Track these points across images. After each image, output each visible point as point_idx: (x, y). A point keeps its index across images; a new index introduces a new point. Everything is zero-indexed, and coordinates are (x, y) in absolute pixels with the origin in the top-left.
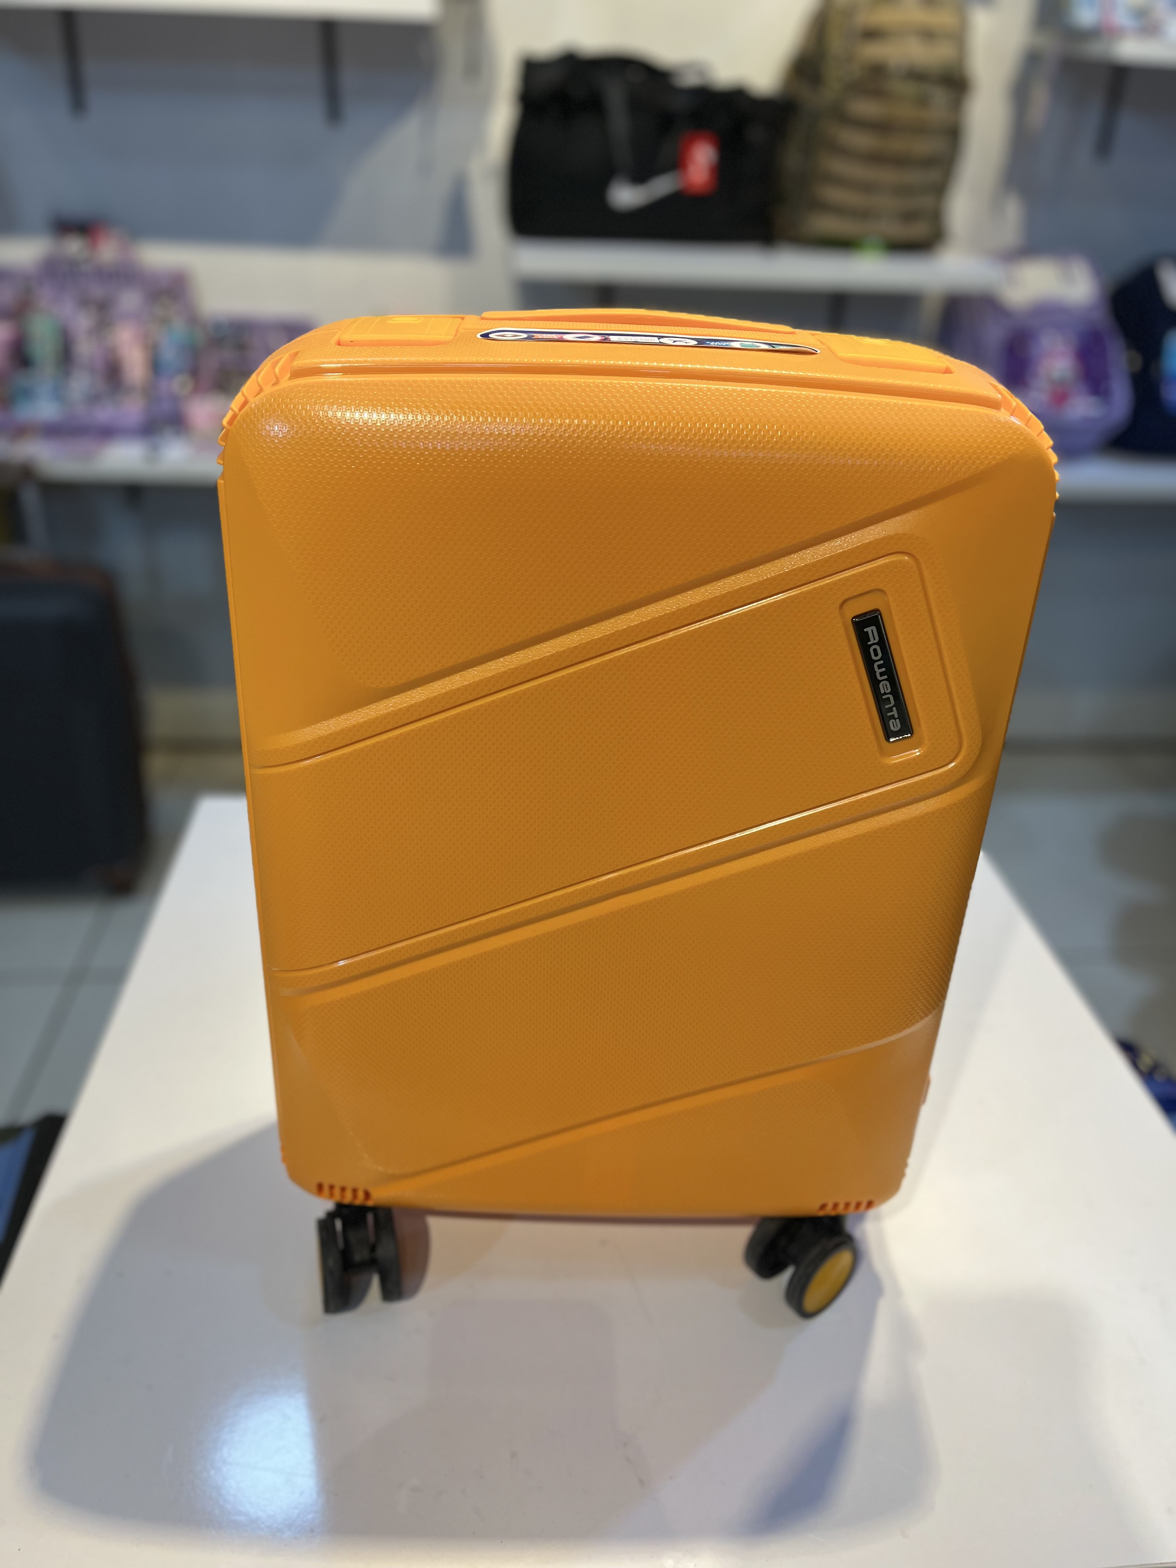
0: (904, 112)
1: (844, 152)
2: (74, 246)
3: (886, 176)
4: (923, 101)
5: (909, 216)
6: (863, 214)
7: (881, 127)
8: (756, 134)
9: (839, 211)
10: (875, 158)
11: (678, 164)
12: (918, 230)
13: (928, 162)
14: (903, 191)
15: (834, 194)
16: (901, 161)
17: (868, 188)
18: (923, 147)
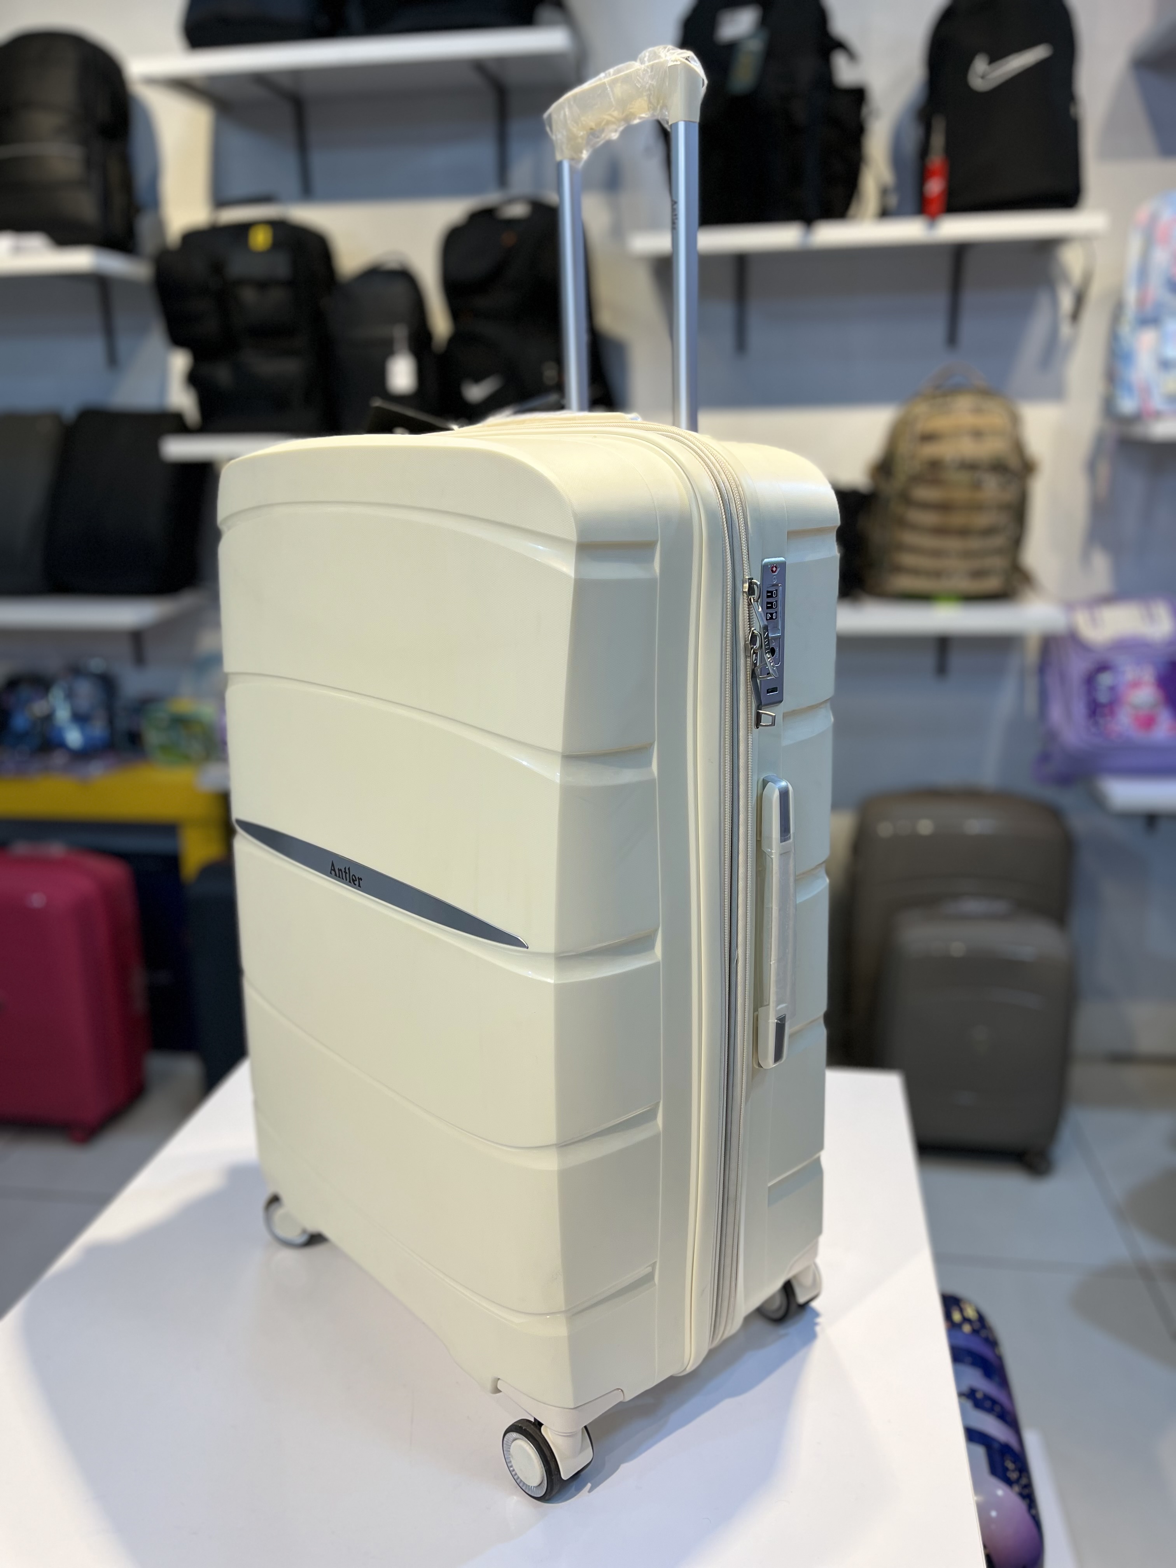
0: (960, 495)
1: (914, 528)
3: (953, 544)
4: (977, 486)
5: (978, 574)
6: (937, 574)
7: (944, 507)
9: (916, 572)
10: (940, 531)
12: (992, 584)
13: (989, 532)
14: (967, 554)
15: (909, 560)
16: (964, 532)
17: (937, 553)
18: (983, 520)
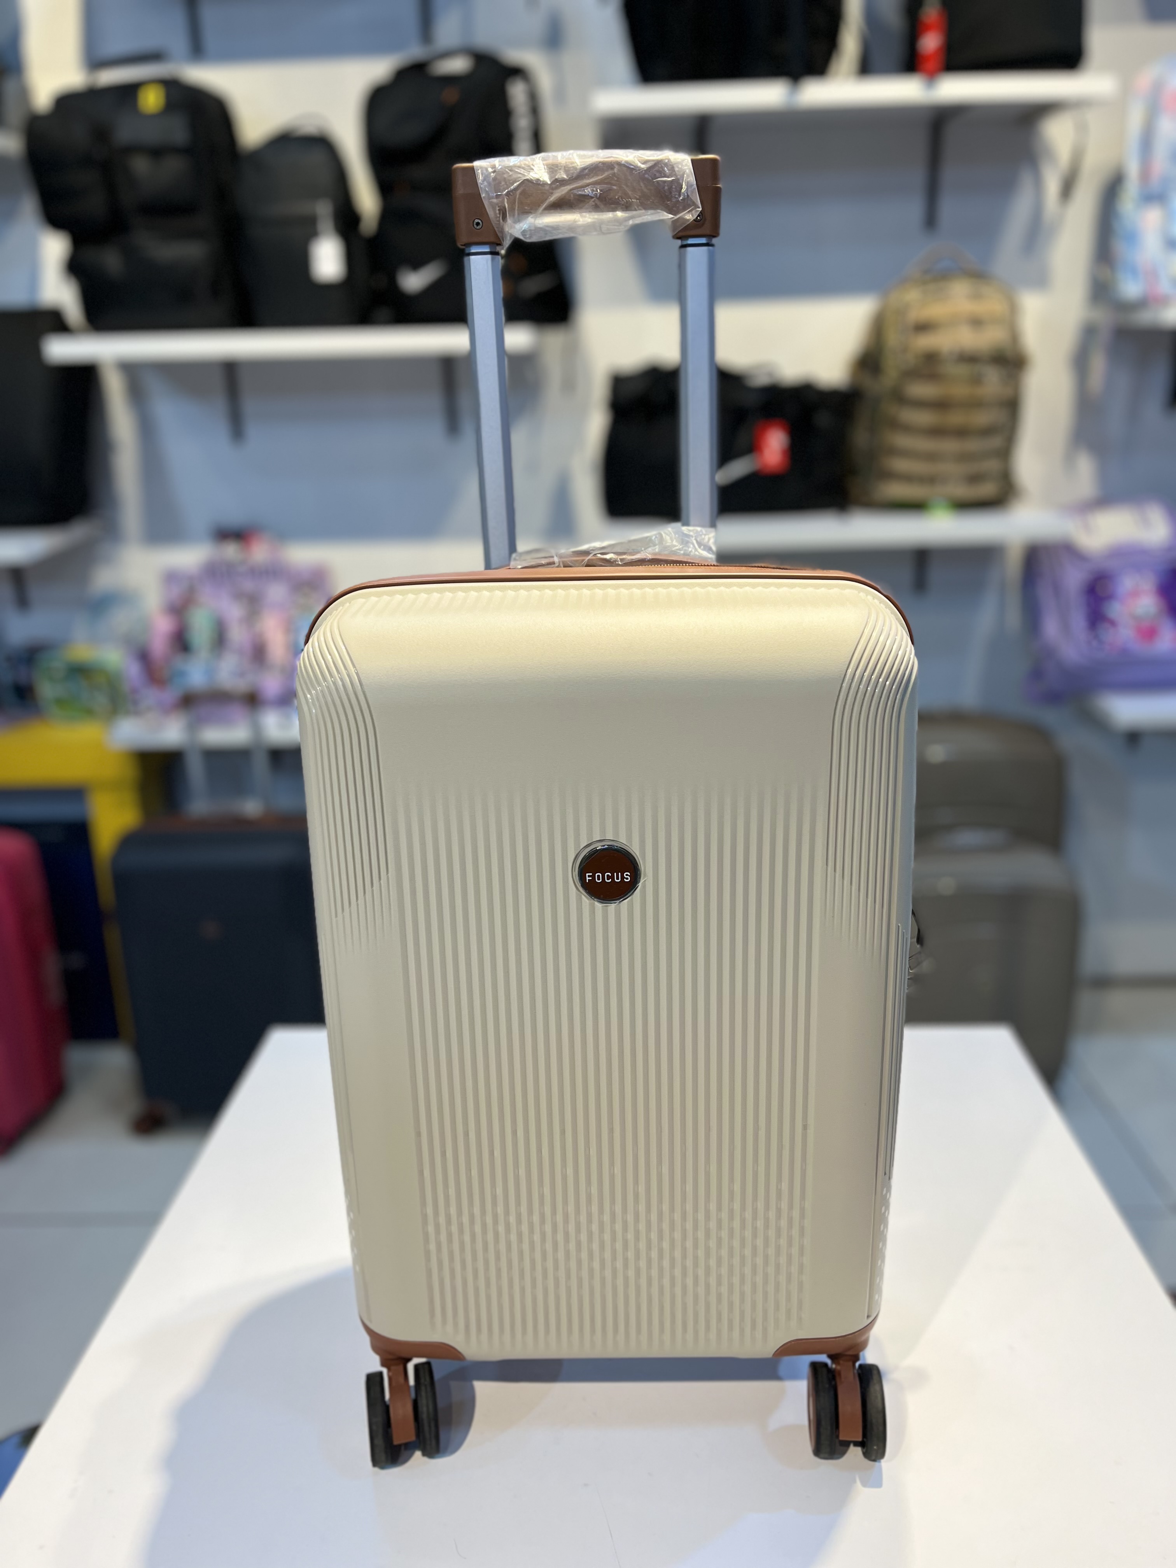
0: (959, 391)
1: (908, 429)
2: (231, 551)
3: (950, 446)
4: (977, 380)
5: (974, 479)
6: (931, 480)
7: (941, 405)
8: (823, 420)
9: (908, 478)
10: (937, 432)
11: (753, 447)
12: (987, 489)
13: (987, 432)
14: (964, 457)
15: (900, 465)
16: (961, 433)
